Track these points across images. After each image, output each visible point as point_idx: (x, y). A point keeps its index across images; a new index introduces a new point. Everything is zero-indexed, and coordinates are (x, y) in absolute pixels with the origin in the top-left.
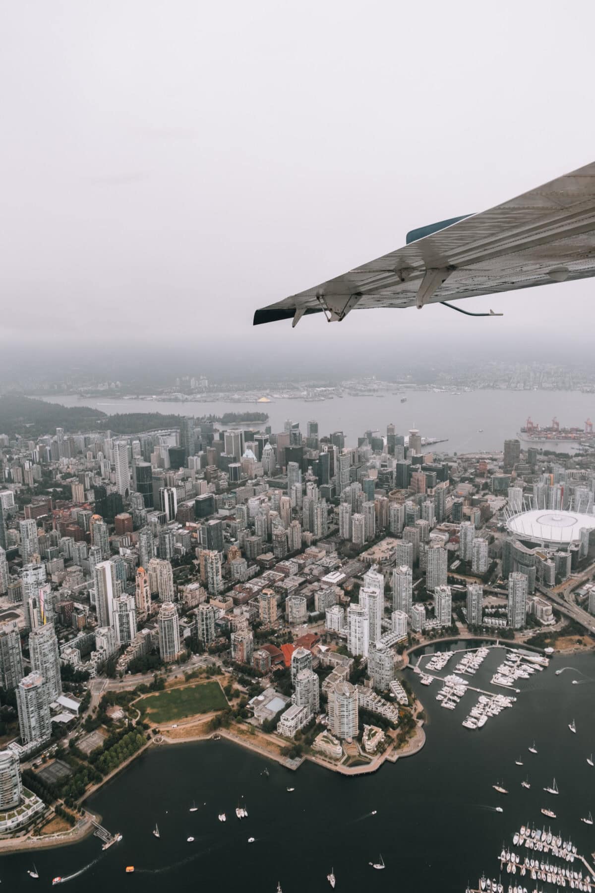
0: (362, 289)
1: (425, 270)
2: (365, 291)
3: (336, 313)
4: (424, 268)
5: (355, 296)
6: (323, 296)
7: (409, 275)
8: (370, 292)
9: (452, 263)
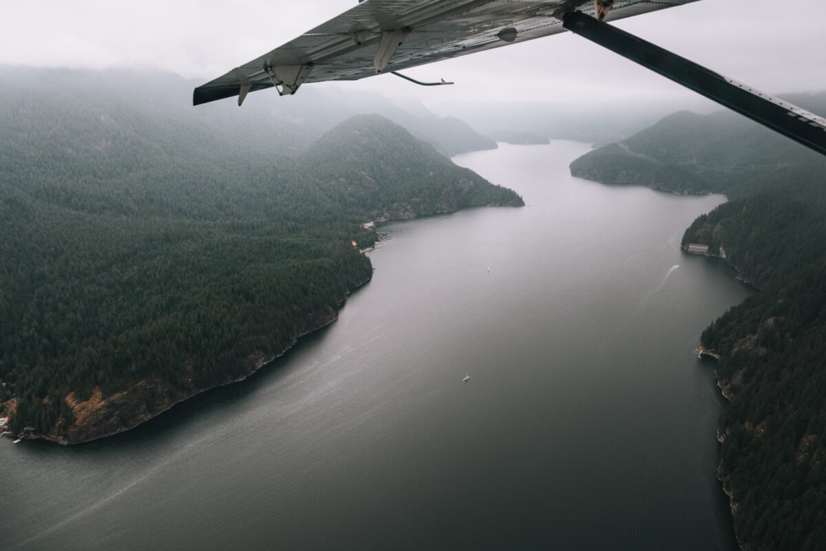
0: (314, 58)
1: (381, 33)
2: (316, 60)
3: (288, 86)
4: (379, 30)
5: (306, 66)
6: (271, 67)
7: (365, 38)
8: (321, 61)
9: (406, 24)
